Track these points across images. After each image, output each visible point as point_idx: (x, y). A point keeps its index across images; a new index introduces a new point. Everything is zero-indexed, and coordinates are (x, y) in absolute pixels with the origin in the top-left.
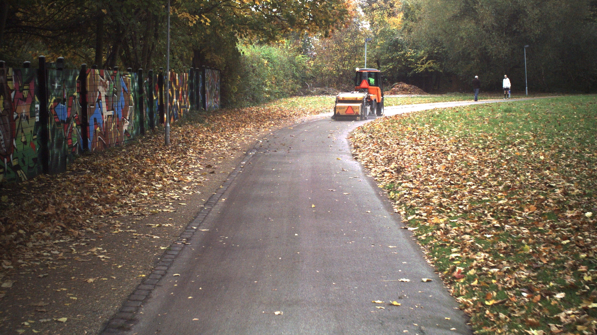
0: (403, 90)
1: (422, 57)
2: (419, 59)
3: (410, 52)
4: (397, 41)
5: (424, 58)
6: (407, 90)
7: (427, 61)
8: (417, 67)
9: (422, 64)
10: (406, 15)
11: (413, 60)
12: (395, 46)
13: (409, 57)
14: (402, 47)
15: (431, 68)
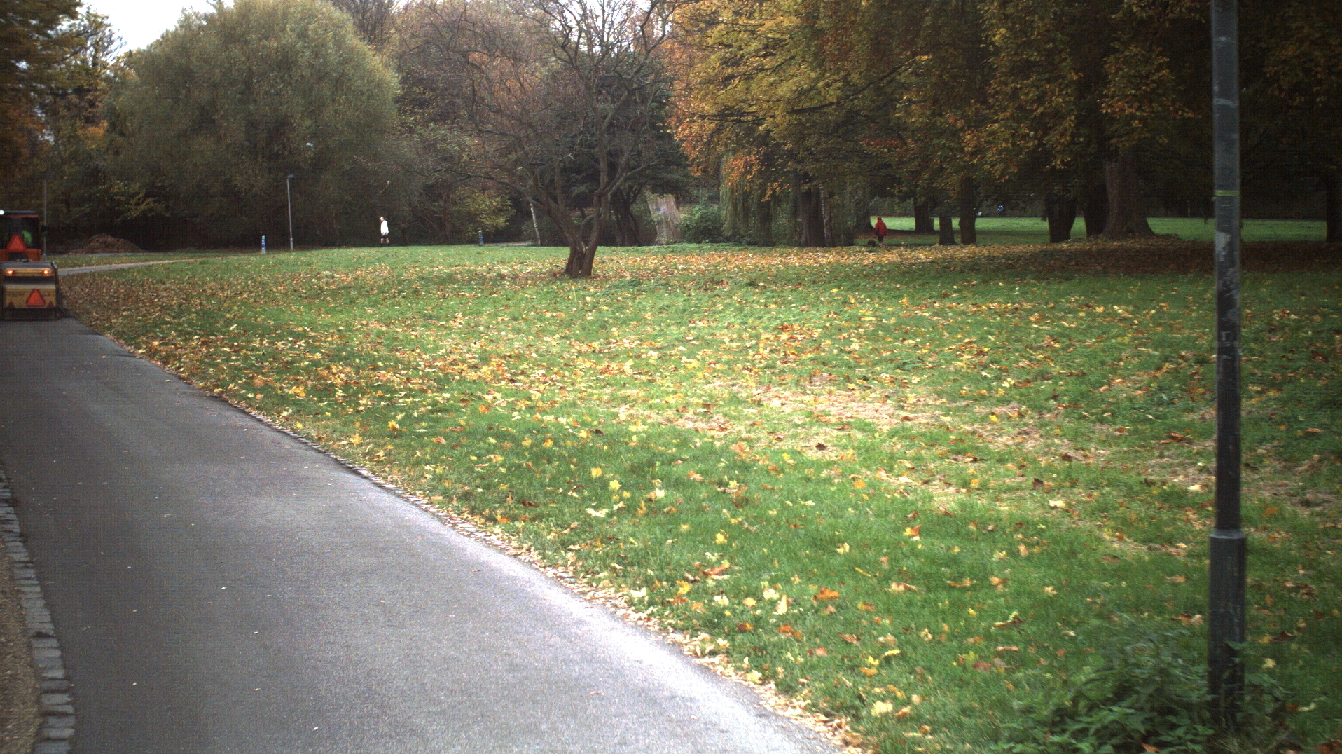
0: (107, 247)
1: (137, 194)
2: (132, 196)
3: (118, 186)
4: (97, 169)
5: (141, 195)
6: (113, 246)
7: (145, 200)
8: (129, 210)
9: (138, 204)
10: (113, 126)
11: (123, 198)
12: (95, 176)
13: (116, 194)
14: (105, 177)
15: (151, 210)
